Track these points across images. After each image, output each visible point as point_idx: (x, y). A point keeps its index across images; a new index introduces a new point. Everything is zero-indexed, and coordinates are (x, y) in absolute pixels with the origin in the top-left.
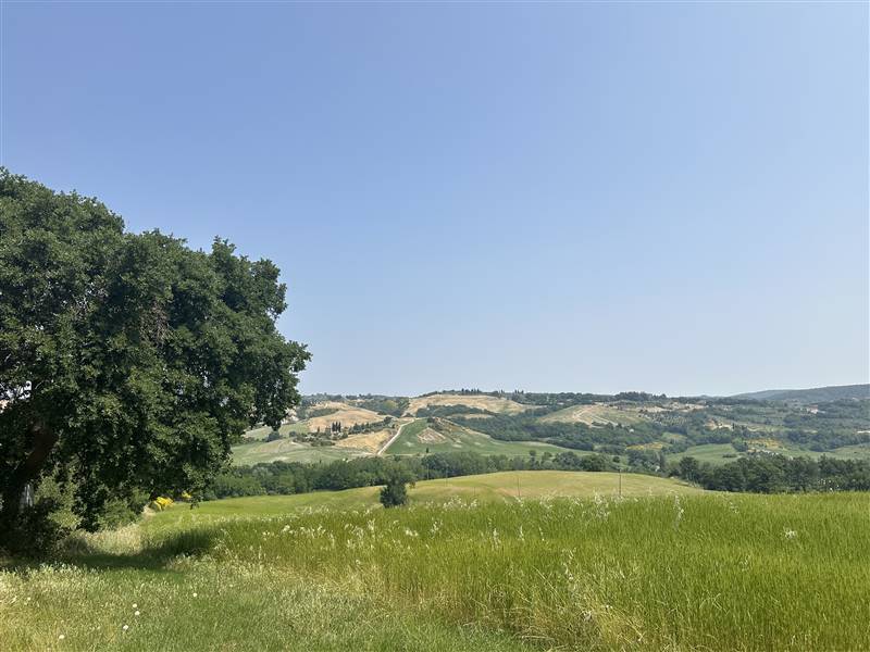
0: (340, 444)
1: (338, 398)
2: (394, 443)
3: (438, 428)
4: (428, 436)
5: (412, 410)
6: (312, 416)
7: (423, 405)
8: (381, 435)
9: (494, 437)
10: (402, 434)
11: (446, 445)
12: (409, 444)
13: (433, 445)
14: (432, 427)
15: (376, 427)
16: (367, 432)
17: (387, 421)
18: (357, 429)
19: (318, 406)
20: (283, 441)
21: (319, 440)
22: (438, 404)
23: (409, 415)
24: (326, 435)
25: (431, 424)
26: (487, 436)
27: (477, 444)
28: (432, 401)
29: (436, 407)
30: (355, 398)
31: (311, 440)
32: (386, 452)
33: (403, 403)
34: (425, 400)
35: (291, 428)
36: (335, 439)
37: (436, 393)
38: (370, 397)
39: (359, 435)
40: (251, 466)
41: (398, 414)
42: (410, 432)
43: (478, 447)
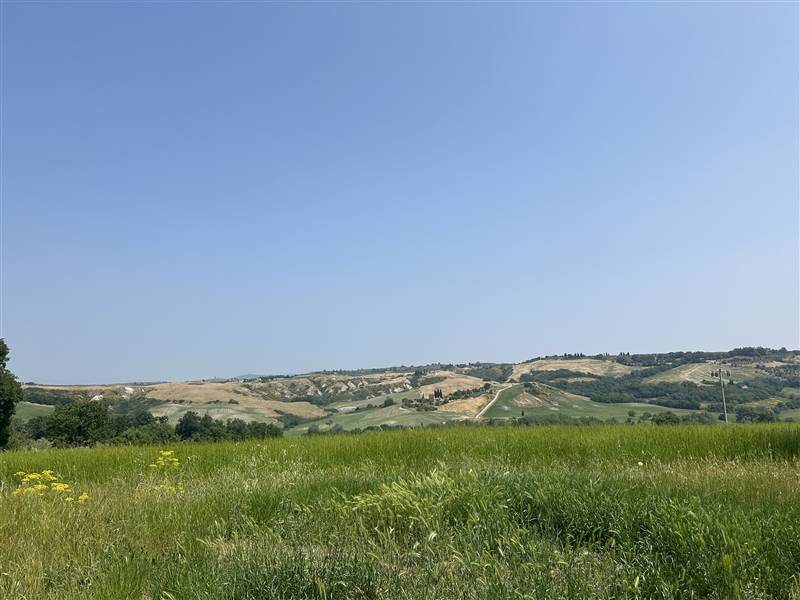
0: (442, 409)
1: (449, 367)
2: (491, 407)
3: (535, 393)
4: (525, 401)
5: (516, 375)
6: (423, 384)
7: (526, 370)
8: (479, 400)
9: (594, 399)
10: (499, 399)
11: (543, 408)
12: (506, 408)
13: (529, 408)
14: (529, 392)
15: (476, 392)
16: (466, 397)
17: (487, 386)
18: (457, 395)
19: (429, 375)
20: (393, 407)
21: (423, 406)
22: (540, 369)
23: (512, 381)
24: (430, 401)
25: (528, 389)
26: (587, 399)
27: (575, 406)
28: (535, 366)
29: (539, 372)
30: (464, 366)
31: (416, 406)
32: (484, 415)
33: (507, 369)
34: (528, 366)
35: (405, 396)
36: (437, 404)
37: (539, 359)
38: (478, 365)
39: (459, 401)
40: (362, 429)
41: (502, 380)
42: (507, 397)
43: (576, 409)
